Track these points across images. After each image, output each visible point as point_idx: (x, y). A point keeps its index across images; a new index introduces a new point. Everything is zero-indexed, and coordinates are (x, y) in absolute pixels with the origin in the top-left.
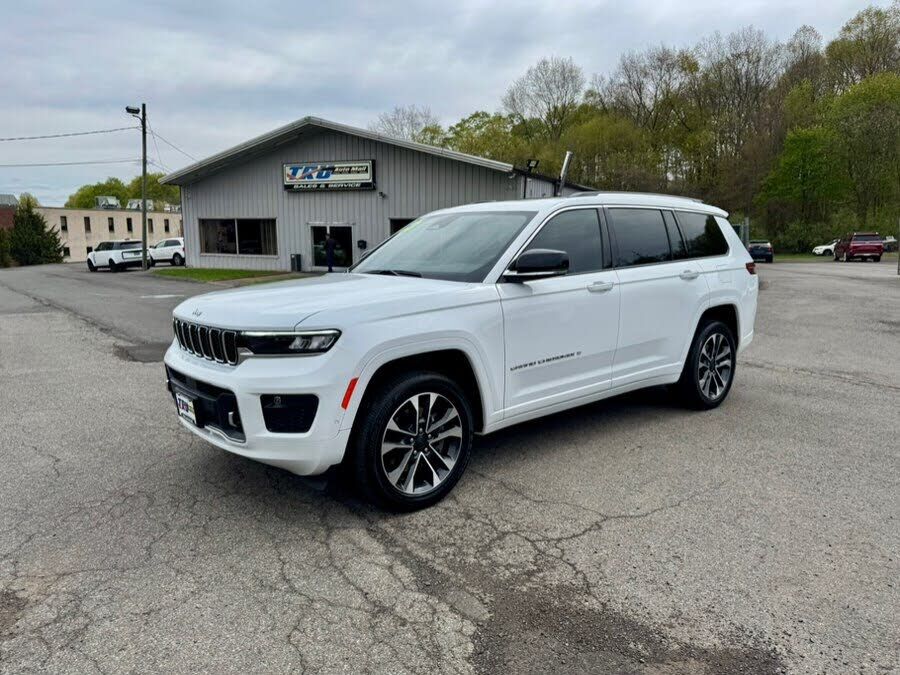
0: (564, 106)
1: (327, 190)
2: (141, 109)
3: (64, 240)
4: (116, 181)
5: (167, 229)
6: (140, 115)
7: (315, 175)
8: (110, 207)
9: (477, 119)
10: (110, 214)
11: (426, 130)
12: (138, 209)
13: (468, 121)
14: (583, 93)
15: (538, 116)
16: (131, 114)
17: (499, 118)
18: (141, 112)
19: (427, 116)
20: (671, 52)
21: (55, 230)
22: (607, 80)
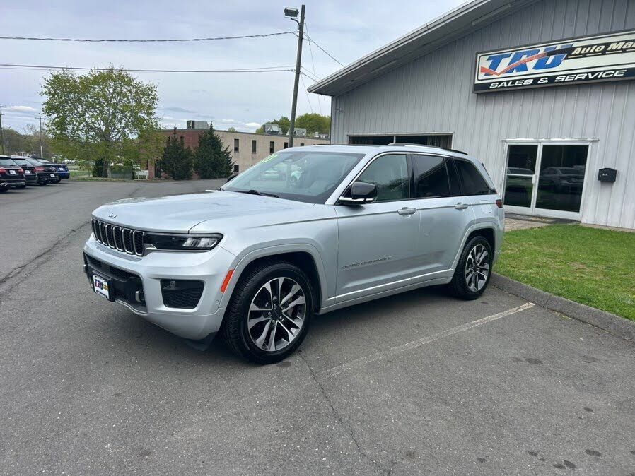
2: (300, 11)
3: (235, 159)
6: (299, 18)
8: (274, 133)
10: (272, 138)
16: (289, 17)
18: (299, 15)
21: (229, 150)
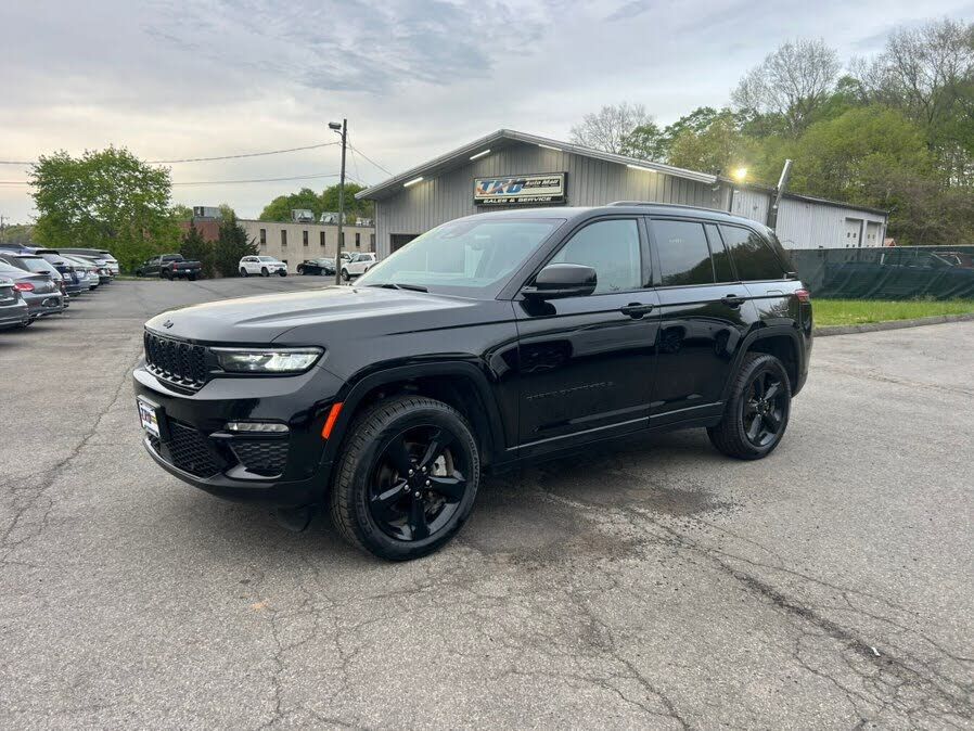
0: (811, 98)
1: (517, 204)
2: (342, 124)
3: (263, 253)
4: (309, 192)
5: (358, 243)
6: (341, 130)
7: (505, 189)
8: (305, 221)
9: (701, 117)
10: (305, 227)
11: (639, 130)
12: (331, 223)
13: (689, 119)
14: (836, 81)
15: (775, 111)
16: (333, 130)
17: (726, 115)
18: (342, 128)
19: (641, 115)
20: (958, 26)
21: (255, 243)
22: (869, 65)
